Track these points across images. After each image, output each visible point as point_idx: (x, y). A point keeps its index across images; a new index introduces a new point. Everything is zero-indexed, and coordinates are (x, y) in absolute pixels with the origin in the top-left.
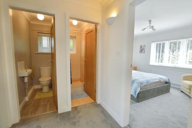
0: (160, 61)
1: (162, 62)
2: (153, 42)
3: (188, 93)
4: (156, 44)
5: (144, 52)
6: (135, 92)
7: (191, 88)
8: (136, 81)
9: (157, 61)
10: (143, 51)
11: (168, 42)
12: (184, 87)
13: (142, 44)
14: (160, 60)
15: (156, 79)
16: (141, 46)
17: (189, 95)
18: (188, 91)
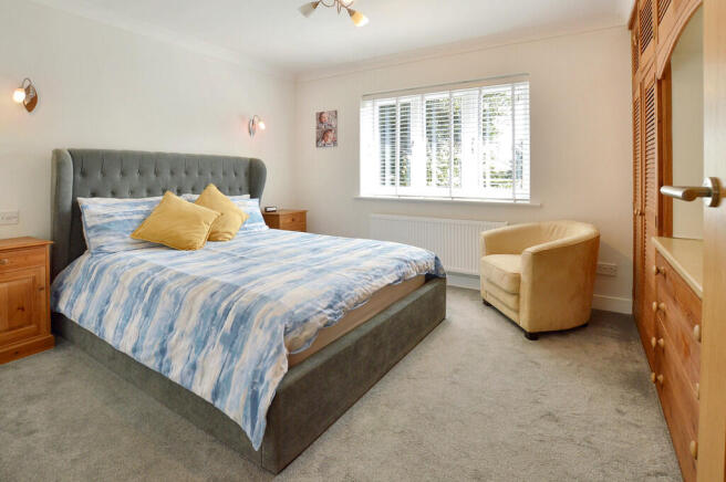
0: (398, 182)
1: (405, 185)
2: (366, 97)
3: (511, 309)
4: (377, 110)
5: (335, 142)
6: (254, 399)
7: (519, 288)
8: (266, 307)
9: (388, 182)
10: (331, 135)
11: (419, 98)
12: (492, 283)
13: (326, 107)
14: (398, 174)
15: (384, 270)
16: (321, 114)
17: (516, 321)
18: (510, 300)
